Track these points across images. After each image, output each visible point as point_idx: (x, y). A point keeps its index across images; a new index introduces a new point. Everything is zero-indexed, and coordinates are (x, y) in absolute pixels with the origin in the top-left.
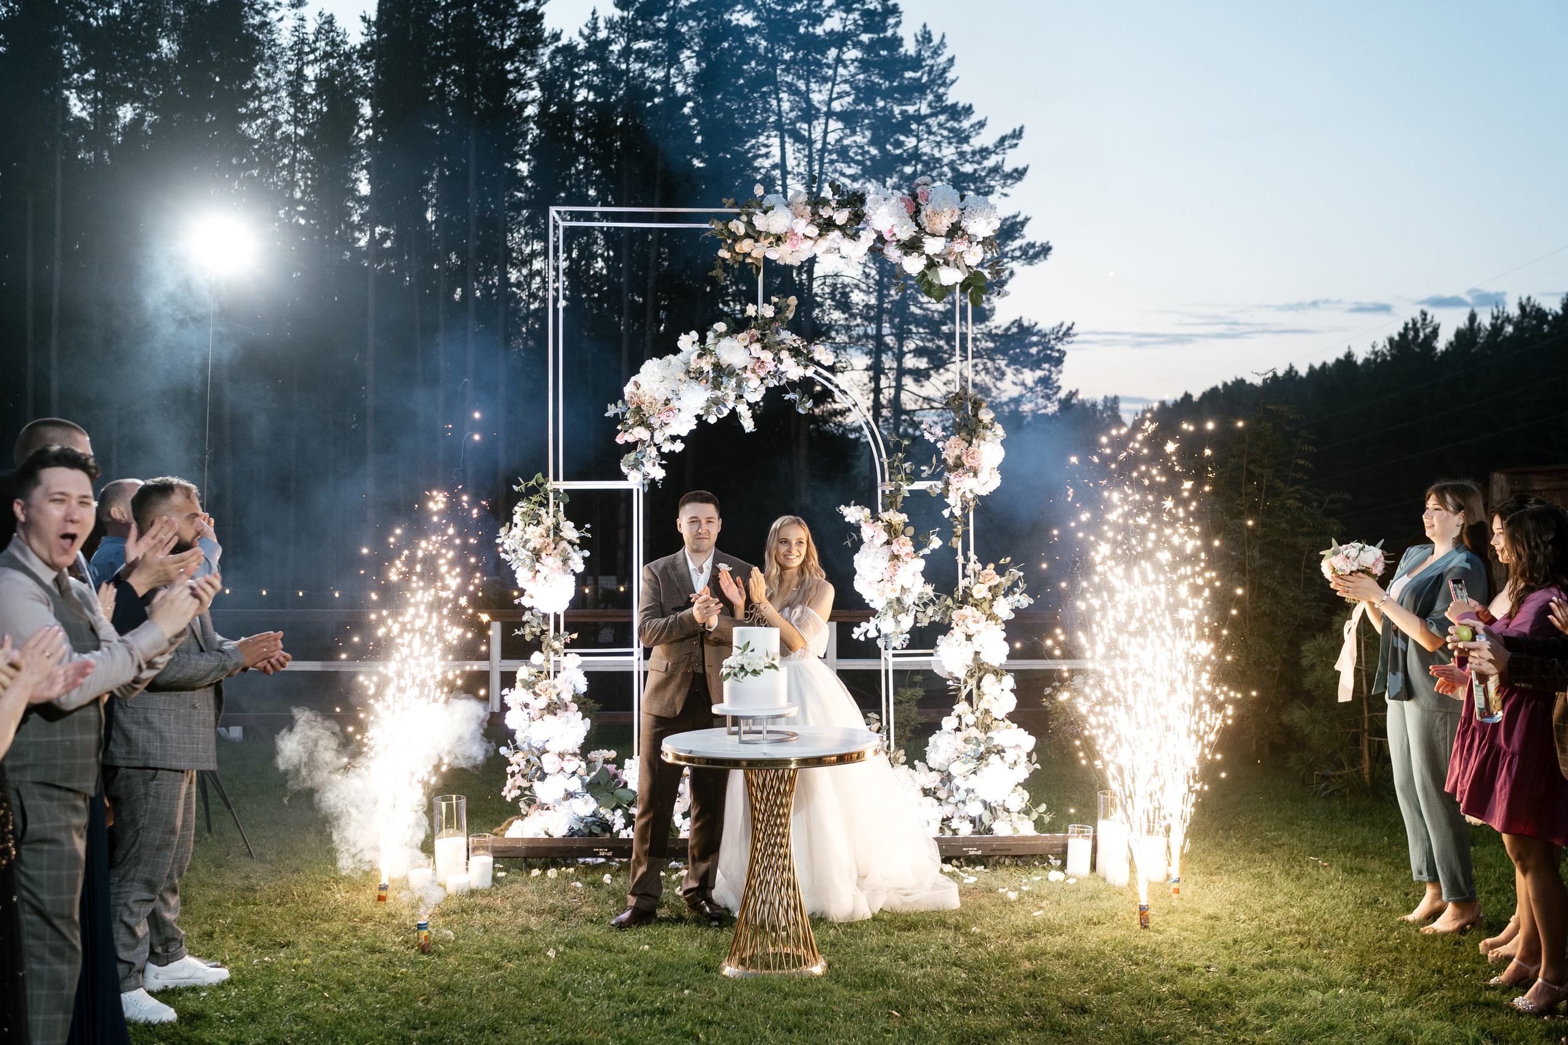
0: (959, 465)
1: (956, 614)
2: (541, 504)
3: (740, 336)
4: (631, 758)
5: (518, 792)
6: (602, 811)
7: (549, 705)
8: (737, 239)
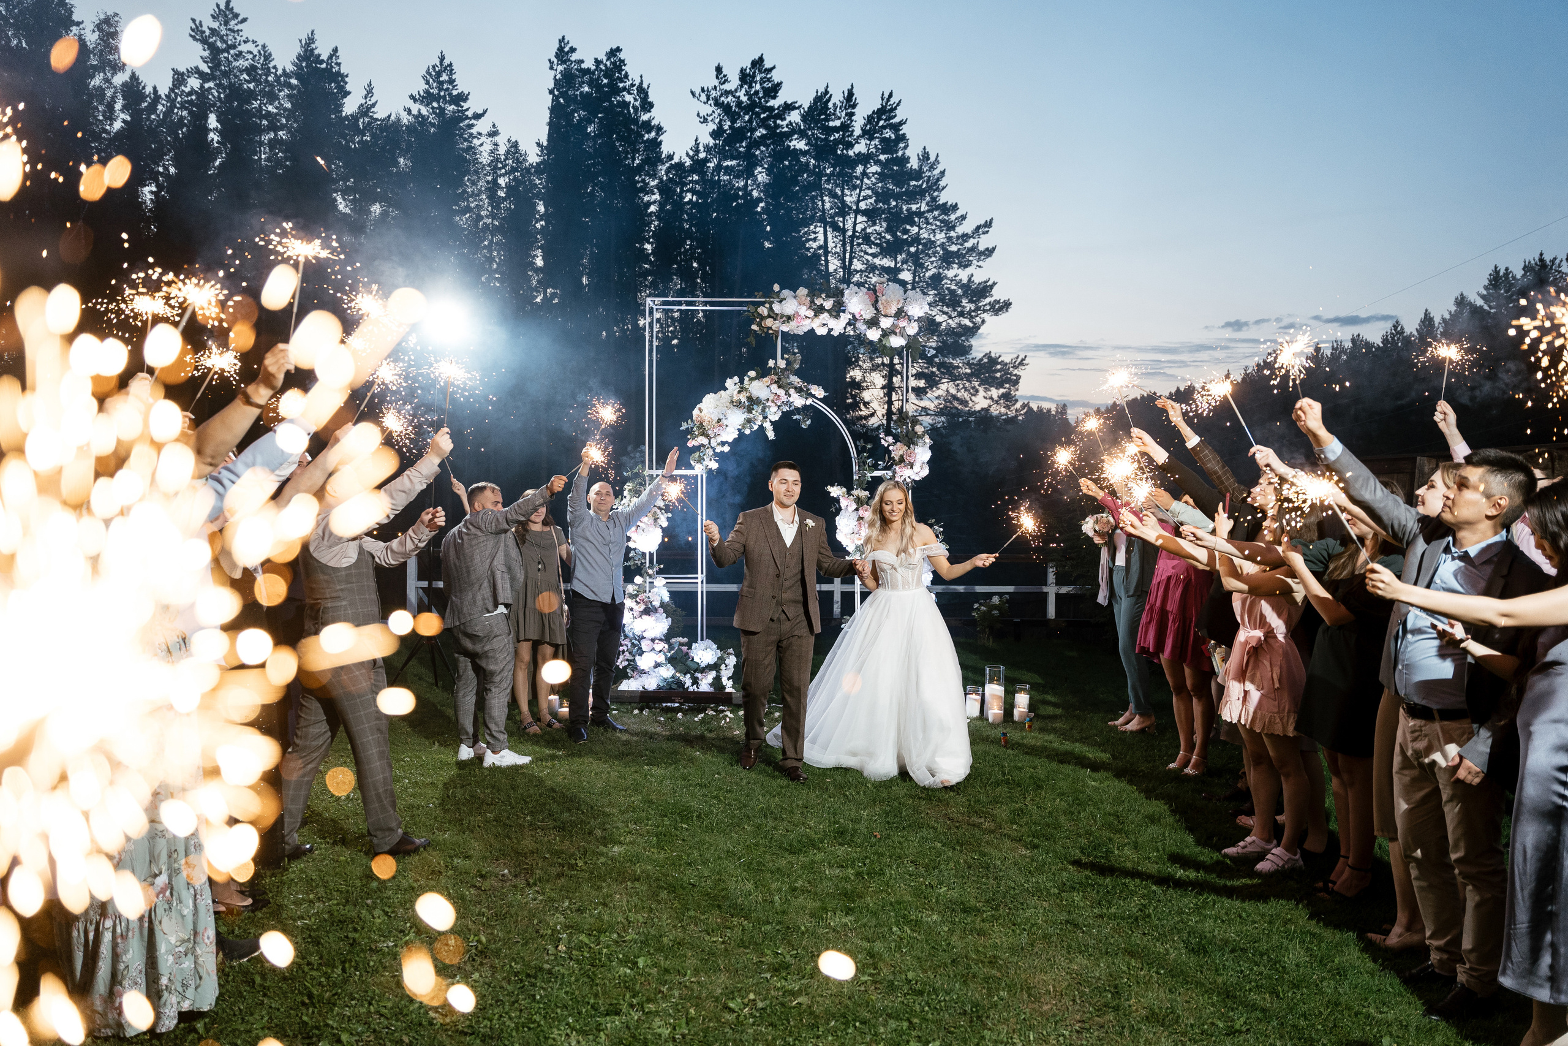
0: (902, 460)
3: (765, 379)
4: (696, 642)
5: (626, 663)
6: (678, 675)
7: (645, 609)
8: (762, 318)
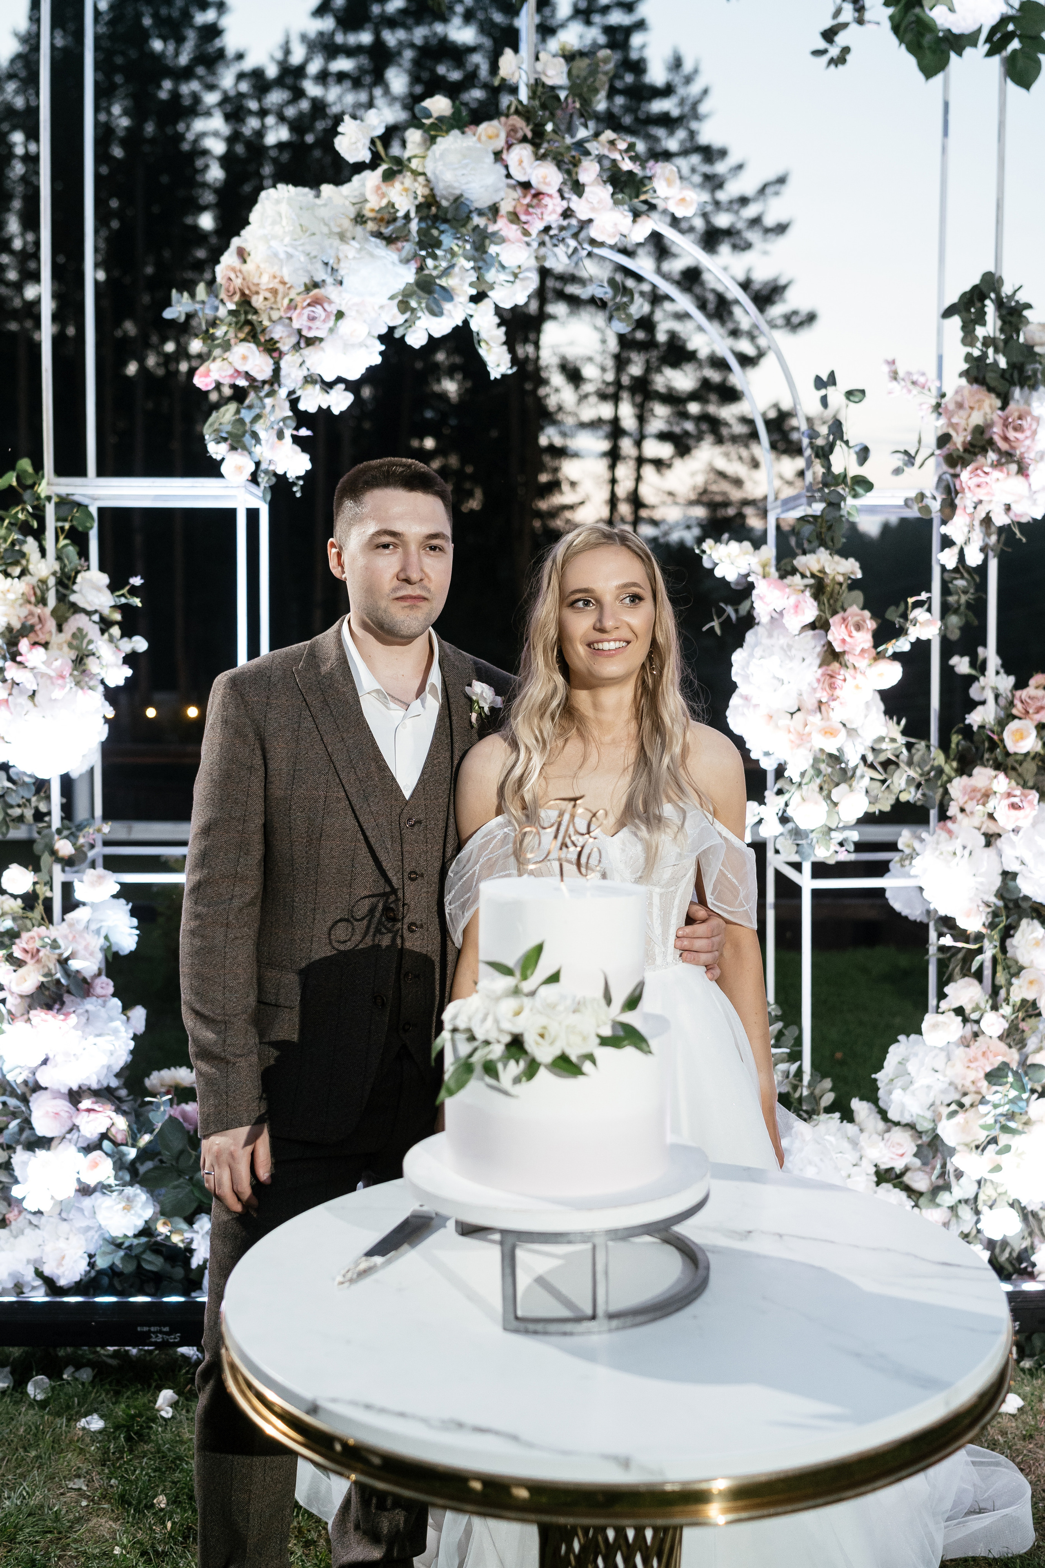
0: (980, 447)
1: (958, 787)
2: (25, 529)
3: (485, 128)
6: (164, 1222)
7: (42, 986)
